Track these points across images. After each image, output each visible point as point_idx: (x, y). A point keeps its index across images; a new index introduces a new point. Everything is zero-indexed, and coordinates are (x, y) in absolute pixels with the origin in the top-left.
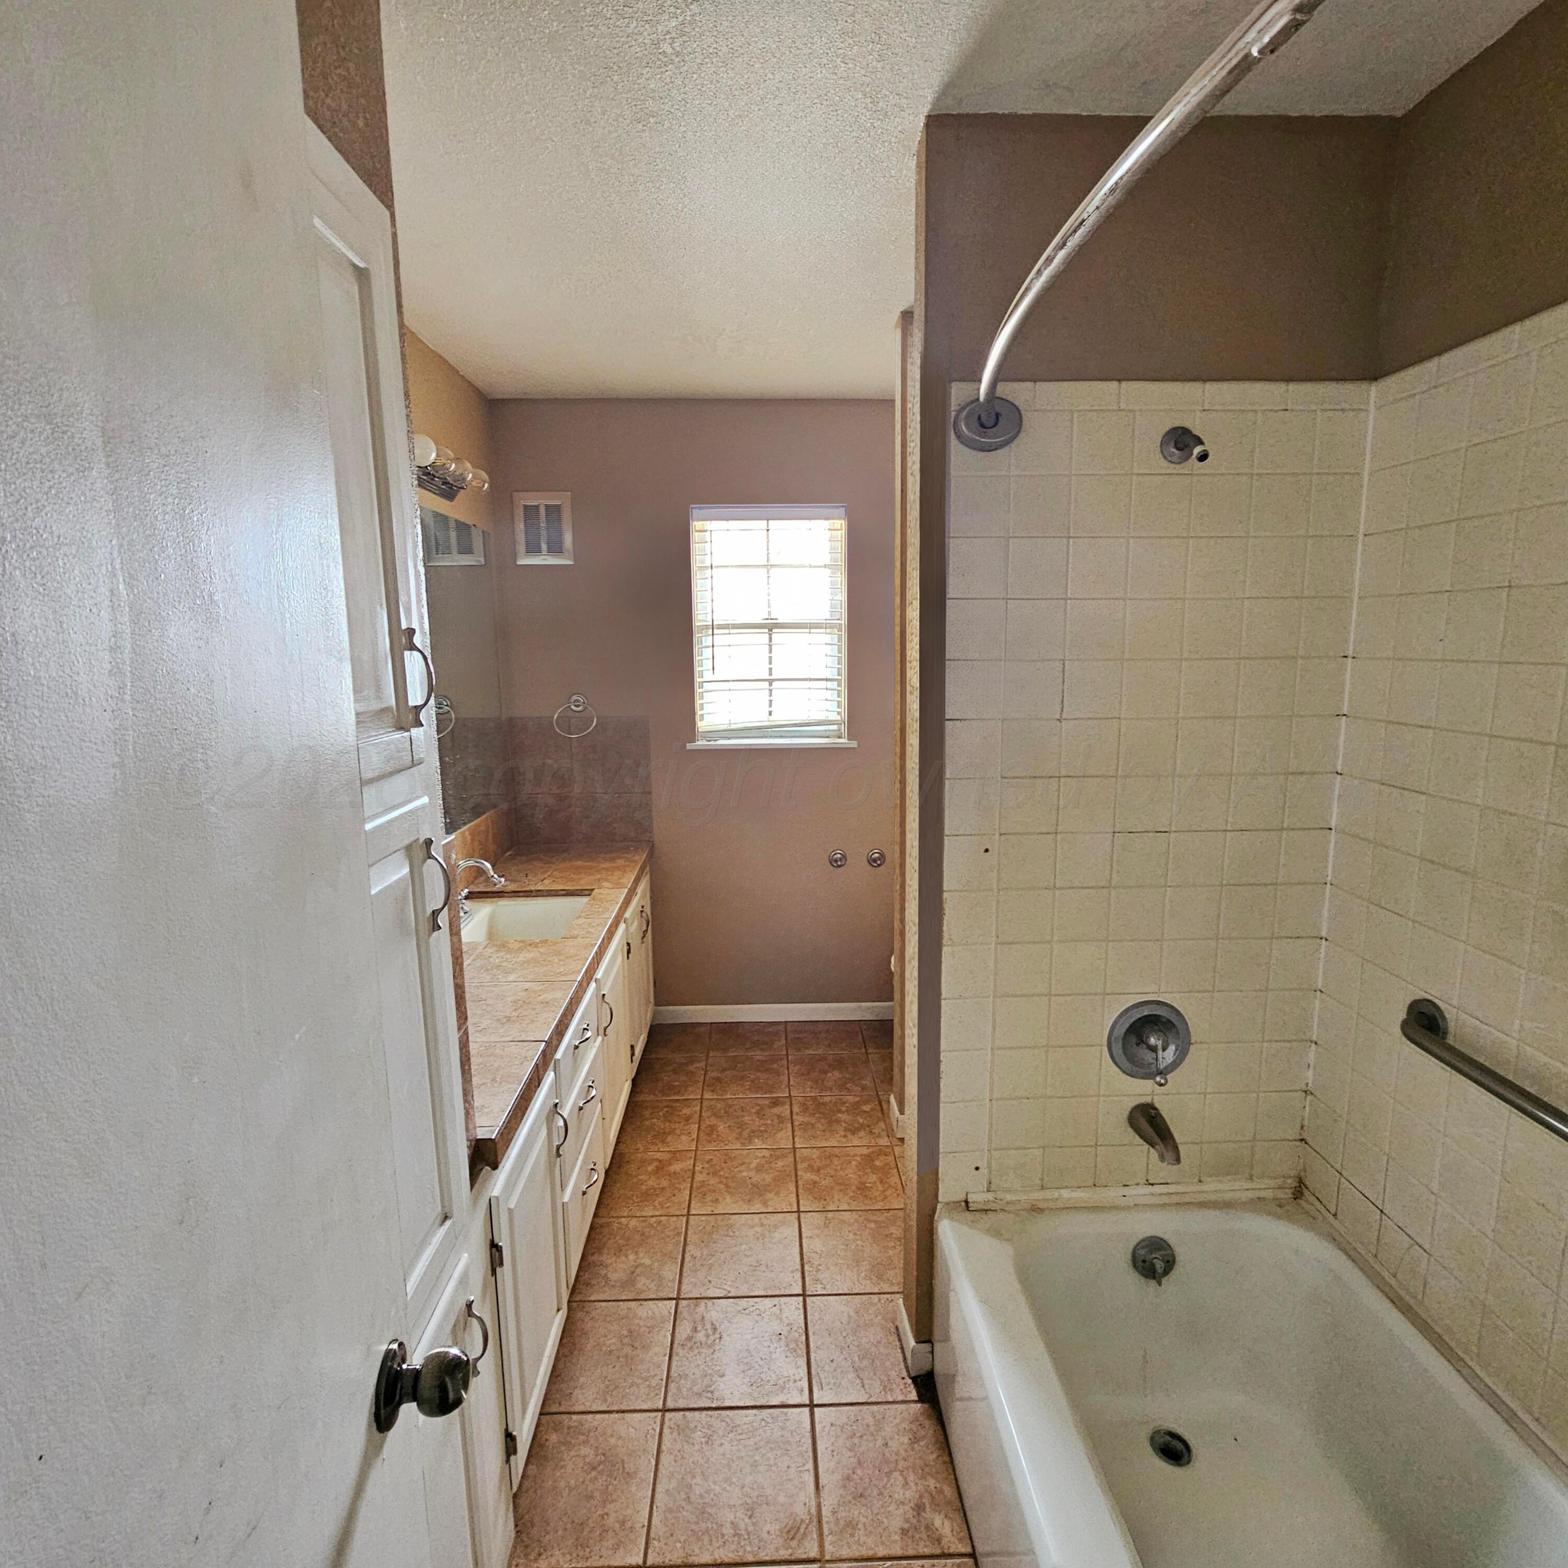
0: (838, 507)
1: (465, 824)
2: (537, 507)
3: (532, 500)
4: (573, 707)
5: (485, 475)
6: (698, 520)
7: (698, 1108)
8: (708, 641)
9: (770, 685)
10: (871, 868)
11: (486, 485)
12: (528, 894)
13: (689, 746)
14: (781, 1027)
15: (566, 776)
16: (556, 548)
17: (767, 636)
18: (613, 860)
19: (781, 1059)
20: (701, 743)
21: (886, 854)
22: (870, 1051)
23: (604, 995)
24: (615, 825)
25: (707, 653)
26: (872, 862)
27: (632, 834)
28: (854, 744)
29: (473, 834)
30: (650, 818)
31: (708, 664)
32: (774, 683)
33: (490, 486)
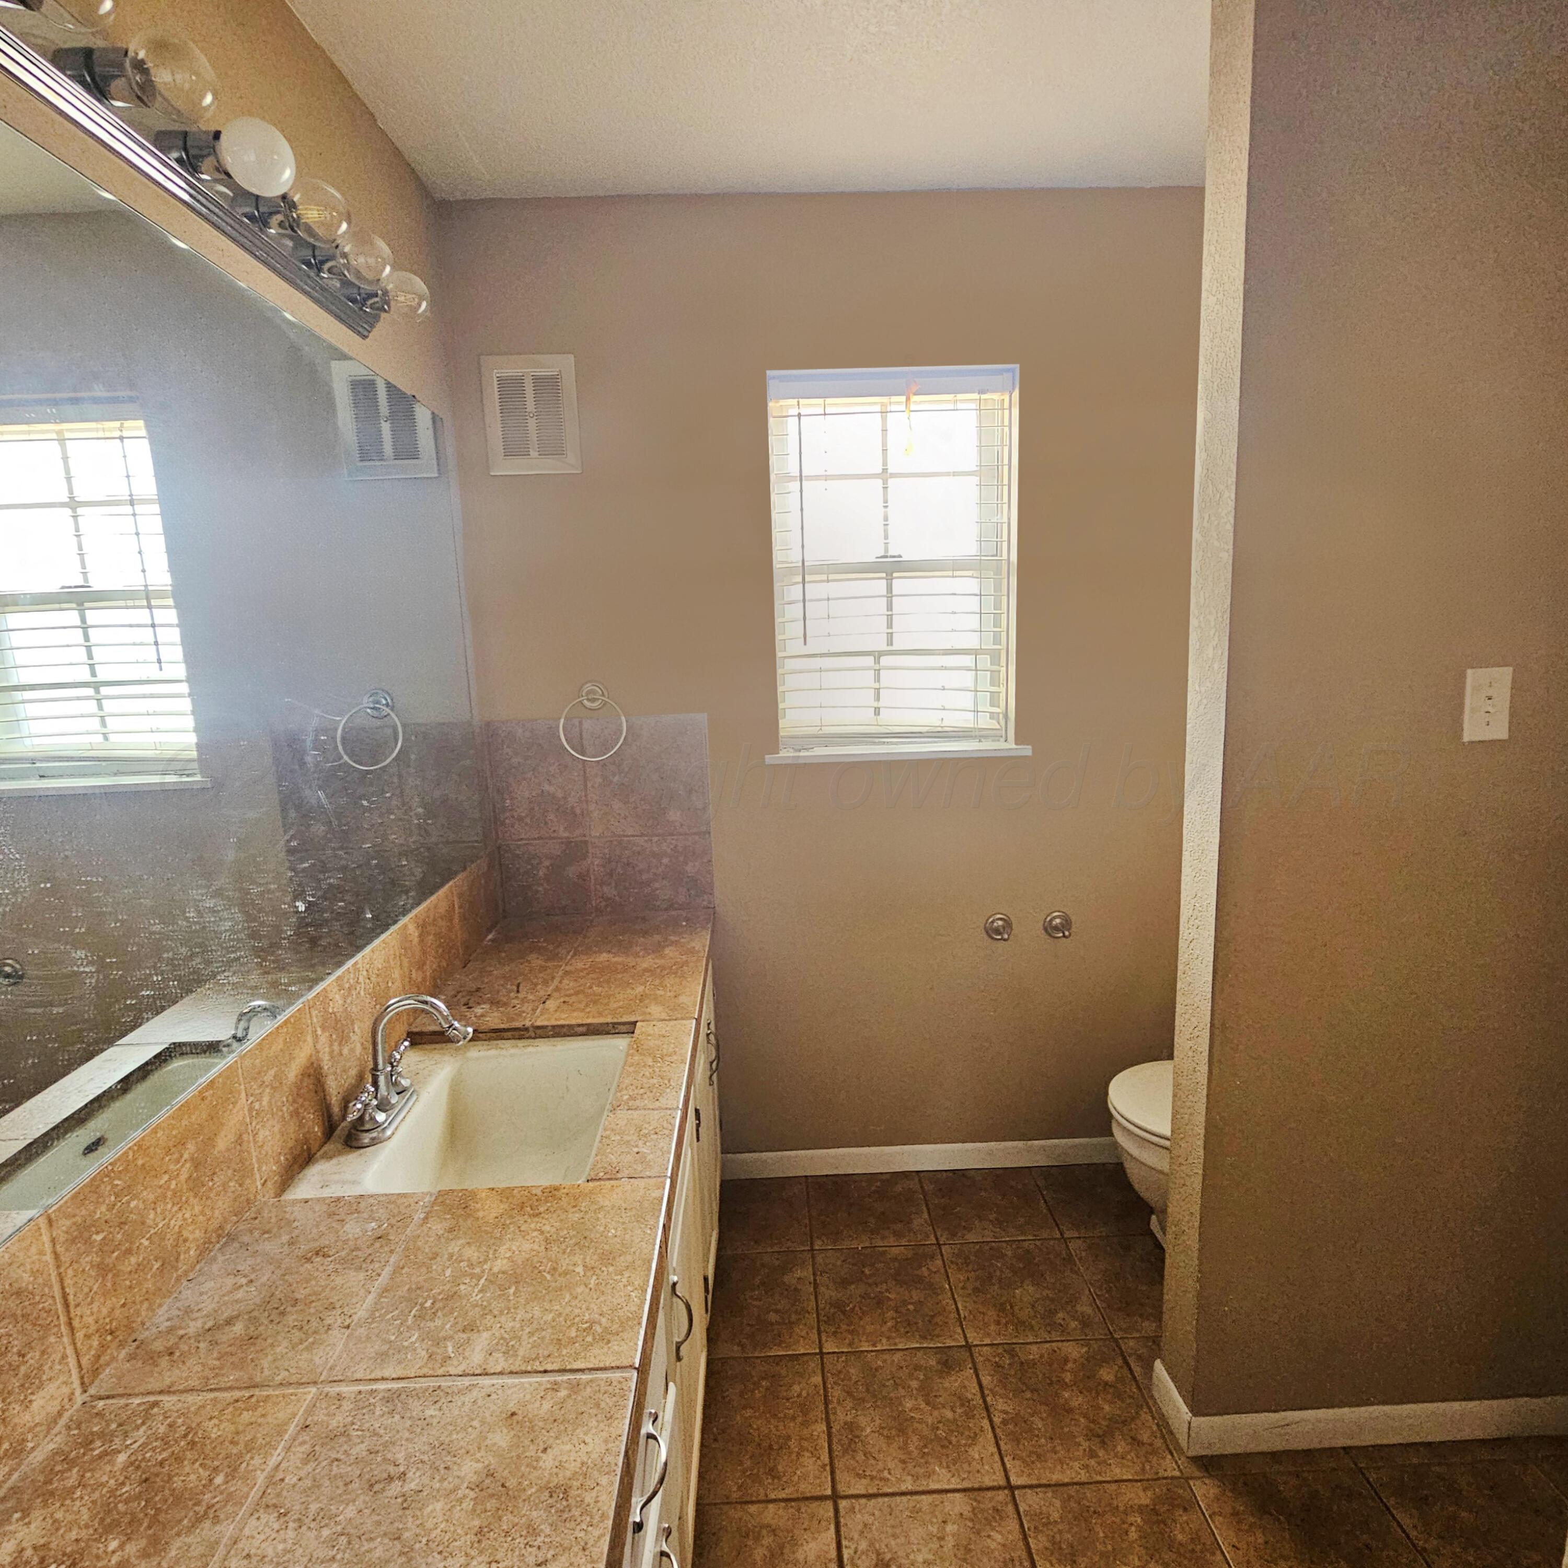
0: (1001, 372)
1: (405, 912)
2: (518, 381)
3: (510, 367)
4: (585, 702)
5: (420, 285)
6: (778, 398)
7: (817, 1379)
8: (795, 592)
9: (877, 661)
10: (1050, 940)
11: (424, 305)
12: (521, 1034)
13: (770, 759)
14: (914, 1184)
15: (578, 811)
16: (551, 448)
17: (884, 583)
18: (658, 949)
19: (932, 1257)
20: (786, 754)
21: (1073, 918)
22: (1067, 1235)
23: (674, 1284)
24: (657, 885)
25: (795, 611)
26: (1050, 929)
27: (681, 899)
28: (1027, 750)
29: (423, 926)
30: (710, 873)
31: (796, 629)
32: (883, 659)
33: (431, 304)
